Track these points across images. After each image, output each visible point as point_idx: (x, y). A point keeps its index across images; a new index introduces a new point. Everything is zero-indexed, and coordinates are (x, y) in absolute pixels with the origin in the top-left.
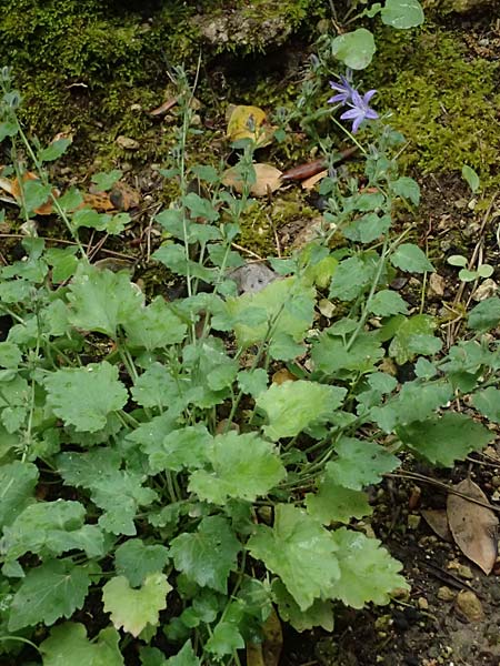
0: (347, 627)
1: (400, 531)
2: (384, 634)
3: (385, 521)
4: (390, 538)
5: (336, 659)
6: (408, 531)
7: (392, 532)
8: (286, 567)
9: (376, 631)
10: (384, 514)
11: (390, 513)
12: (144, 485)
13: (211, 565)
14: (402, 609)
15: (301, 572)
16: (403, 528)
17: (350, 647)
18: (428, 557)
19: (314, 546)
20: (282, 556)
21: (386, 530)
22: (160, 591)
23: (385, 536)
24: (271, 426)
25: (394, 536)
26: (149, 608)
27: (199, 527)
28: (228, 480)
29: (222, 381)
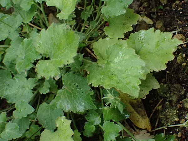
0: (166, 73)
1: (161, 10)
2: (185, 63)
3: (151, 10)
4: (158, 16)
5: (171, 92)
6: (164, 7)
7: (157, 13)
8: (115, 78)
9: (181, 64)
10: (148, 7)
11: (150, 5)
12: (28, 78)
13: (80, 99)
14: (185, 46)
15: (124, 75)
16: (161, 7)
17: (173, 81)
18: (181, 12)
19: (122, 57)
20: (110, 74)
21: (154, 14)
22: (67, 126)
23: (155, 17)
24: (62, 12)
25: (159, 14)
26: (67, 138)
27: (63, 83)
28: (56, 58)
29: (28, 3)
